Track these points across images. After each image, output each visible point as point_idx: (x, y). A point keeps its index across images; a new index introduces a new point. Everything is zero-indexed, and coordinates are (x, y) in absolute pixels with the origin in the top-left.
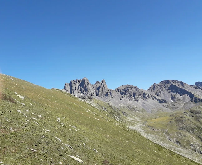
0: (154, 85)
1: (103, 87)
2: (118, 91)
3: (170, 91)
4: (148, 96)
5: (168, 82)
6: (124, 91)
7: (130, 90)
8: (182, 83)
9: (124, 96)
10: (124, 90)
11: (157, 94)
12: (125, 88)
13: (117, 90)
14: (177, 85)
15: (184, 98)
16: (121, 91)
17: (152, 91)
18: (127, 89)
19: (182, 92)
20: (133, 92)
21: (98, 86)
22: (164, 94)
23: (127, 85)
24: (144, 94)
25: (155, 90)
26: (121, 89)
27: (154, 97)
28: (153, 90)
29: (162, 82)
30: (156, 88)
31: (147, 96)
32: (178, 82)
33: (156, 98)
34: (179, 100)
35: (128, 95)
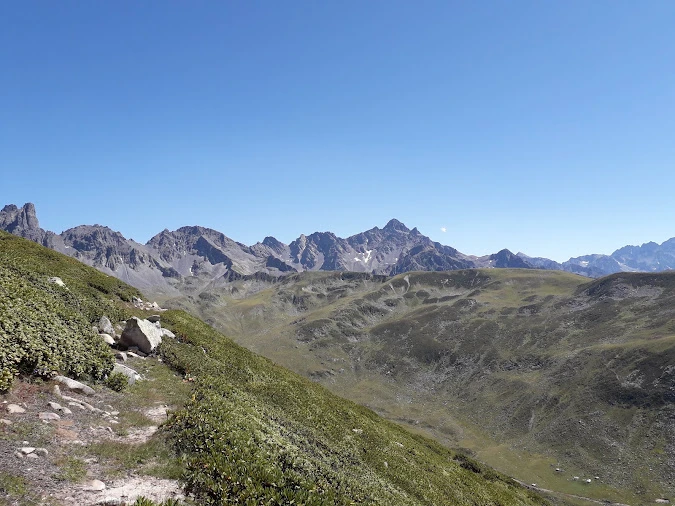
0: (162, 234)
1: (26, 225)
2: (70, 238)
3: (196, 251)
4: (141, 259)
5: (195, 230)
6: (84, 241)
7: (100, 240)
8: (222, 237)
9: (83, 254)
10: (86, 238)
11: (165, 257)
12: (88, 233)
13: (66, 235)
14: (210, 240)
15: (216, 270)
16: (78, 239)
17: (155, 247)
18: (94, 235)
19: (216, 257)
20: (107, 245)
21: (12, 218)
22: (180, 257)
23: (95, 226)
24: (133, 253)
25: (162, 247)
26: (79, 233)
27: (156, 262)
28: (157, 246)
29: (183, 230)
30: (165, 241)
31: (137, 259)
32: (216, 233)
33: (157, 264)
34: (206, 273)
35: (94, 253)
